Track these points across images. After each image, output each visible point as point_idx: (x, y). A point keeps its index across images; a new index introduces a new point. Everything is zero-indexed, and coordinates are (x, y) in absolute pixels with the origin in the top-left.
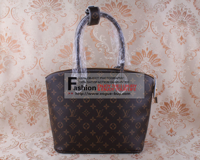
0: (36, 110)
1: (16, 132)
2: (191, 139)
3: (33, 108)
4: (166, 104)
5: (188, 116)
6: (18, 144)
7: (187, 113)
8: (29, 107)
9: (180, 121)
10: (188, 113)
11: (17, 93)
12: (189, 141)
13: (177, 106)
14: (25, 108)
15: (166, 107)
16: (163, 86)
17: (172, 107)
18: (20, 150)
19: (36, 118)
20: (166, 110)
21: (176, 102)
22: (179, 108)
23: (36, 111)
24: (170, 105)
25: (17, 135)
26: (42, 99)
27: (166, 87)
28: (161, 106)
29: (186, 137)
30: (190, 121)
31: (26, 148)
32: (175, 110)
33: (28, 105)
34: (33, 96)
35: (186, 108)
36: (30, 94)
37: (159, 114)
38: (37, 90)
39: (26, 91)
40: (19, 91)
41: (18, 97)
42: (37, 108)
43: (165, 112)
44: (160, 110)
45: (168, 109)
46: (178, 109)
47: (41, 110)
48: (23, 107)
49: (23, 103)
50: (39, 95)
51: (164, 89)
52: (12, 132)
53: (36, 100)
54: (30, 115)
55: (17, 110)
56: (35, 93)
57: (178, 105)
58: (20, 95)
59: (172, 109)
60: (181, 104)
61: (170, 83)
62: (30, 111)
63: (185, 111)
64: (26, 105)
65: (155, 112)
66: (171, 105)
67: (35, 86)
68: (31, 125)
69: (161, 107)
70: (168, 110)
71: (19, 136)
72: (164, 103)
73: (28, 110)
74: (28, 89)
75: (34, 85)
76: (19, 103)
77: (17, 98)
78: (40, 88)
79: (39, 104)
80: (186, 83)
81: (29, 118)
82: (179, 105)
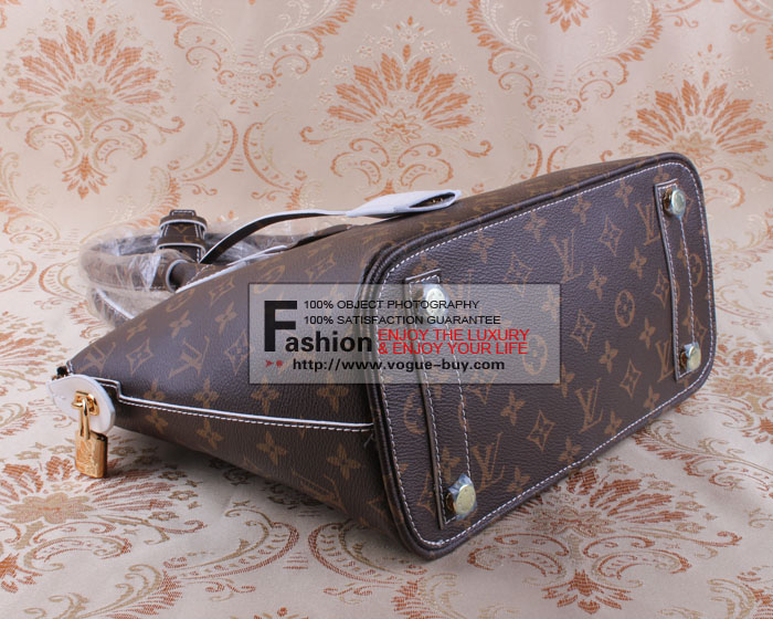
0: (101, 129)
1: (19, 224)
2: (764, 251)
3: (87, 120)
4: (664, 100)
5: (755, 153)
6: (32, 274)
7: (753, 143)
8: (70, 114)
9: (721, 177)
10: (759, 139)
11: (10, 54)
12: (759, 259)
13: (710, 110)
14: (53, 121)
15: (663, 114)
16: (655, 17)
17: (689, 113)
18: (44, 296)
19: (102, 165)
20: (662, 127)
21: (709, 91)
22: (721, 116)
23: (101, 135)
24: (682, 103)
25: (24, 238)
26: (123, 81)
27: (667, 22)
28: (641, 107)
29: (743, 241)
30: (762, 177)
31: (66, 286)
32: (701, 128)
33: (66, 108)
34: (84, 66)
35: (752, 117)
36: (71, 57)
37: (631, 145)
38: (97, 39)
39: (49, 47)
40: (21, 43)
41: (17, 72)
42: (105, 118)
43: (657, 135)
44: (636, 128)
45: (673, 120)
46: (715, 123)
47: (122, 128)
48: (44, 117)
49: (40, 97)
50: (109, 61)
51: (656, 34)
52: (6, 225)
53: (98, 87)
54: (76, 150)
55: (17, 128)
56: (91, 53)
57: (716, 106)
58: (28, 62)
59: (688, 124)
60: (731, 101)
61: (687, 8)
62: (73, 132)
63: (743, 133)
64: (55, 109)
65: (616, 135)
66: (687, 106)
67: (91, 23)
68: (83, 193)
69: (642, 115)
70: (671, 125)
71: (35, 239)
72: (652, 98)
73: (67, 131)
74: (59, 37)
75: (86, 19)
76: (22, 100)
77: (16, 78)
78: (110, 29)
79: (111, 102)
80: (757, 8)
81: (73, 164)
82: (722, 106)
